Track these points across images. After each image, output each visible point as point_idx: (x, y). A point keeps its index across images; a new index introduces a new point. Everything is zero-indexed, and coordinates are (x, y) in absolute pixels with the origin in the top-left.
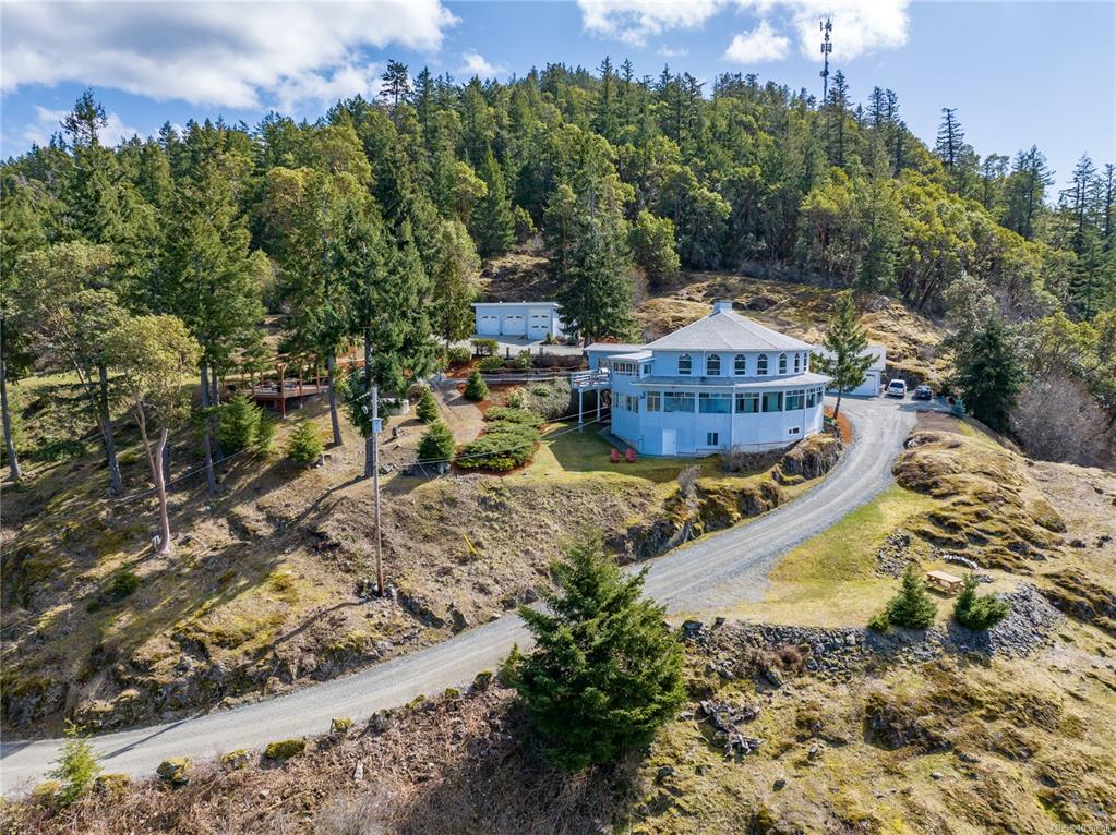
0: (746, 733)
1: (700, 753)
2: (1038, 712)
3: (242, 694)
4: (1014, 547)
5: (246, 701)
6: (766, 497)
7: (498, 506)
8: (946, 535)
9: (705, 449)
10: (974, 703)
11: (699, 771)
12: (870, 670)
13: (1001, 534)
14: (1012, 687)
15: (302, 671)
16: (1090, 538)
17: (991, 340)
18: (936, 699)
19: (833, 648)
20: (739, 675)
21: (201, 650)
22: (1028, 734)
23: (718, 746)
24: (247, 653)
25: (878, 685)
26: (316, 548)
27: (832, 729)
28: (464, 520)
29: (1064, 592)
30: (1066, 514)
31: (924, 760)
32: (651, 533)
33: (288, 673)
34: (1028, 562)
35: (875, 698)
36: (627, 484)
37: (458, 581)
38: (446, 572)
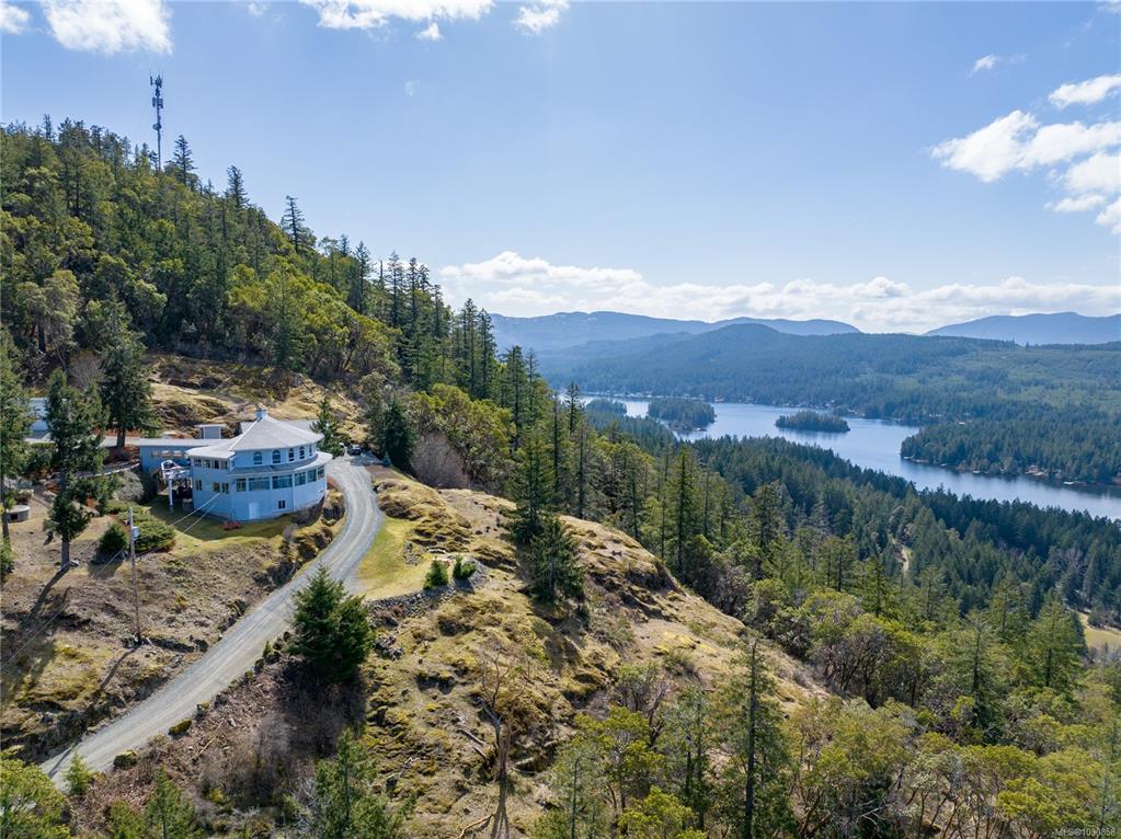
0: (395, 648)
1: (380, 662)
2: (497, 607)
3: (96, 723)
4: (457, 539)
5: (103, 726)
6: (327, 536)
7: (180, 572)
8: (426, 539)
9: (278, 512)
10: (476, 609)
11: (384, 668)
12: (432, 607)
13: (450, 534)
14: (486, 599)
15: (128, 698)
16: (483, 529)
17: (395, 413)
18: (463, 611)
19: (413, 602)
20: (379, 626)
21: (53, 706)
22: (497, 615)
23: (387, 656)
24: (87, 698)
25: (439, 612)
26: (74, 626)
27: (428, 635)
28: (163, 585)
29: (484, 556)
30: (470, 519)
31: (466, 636)
32: (280, 569)
33: (120, 701)
34: (464, 546)
35: (440, 617)
36: (253, 543)
37: (183, 623)
38: (172, 620)
